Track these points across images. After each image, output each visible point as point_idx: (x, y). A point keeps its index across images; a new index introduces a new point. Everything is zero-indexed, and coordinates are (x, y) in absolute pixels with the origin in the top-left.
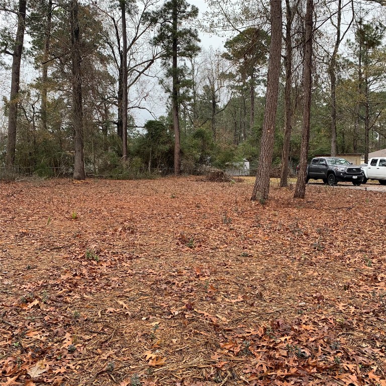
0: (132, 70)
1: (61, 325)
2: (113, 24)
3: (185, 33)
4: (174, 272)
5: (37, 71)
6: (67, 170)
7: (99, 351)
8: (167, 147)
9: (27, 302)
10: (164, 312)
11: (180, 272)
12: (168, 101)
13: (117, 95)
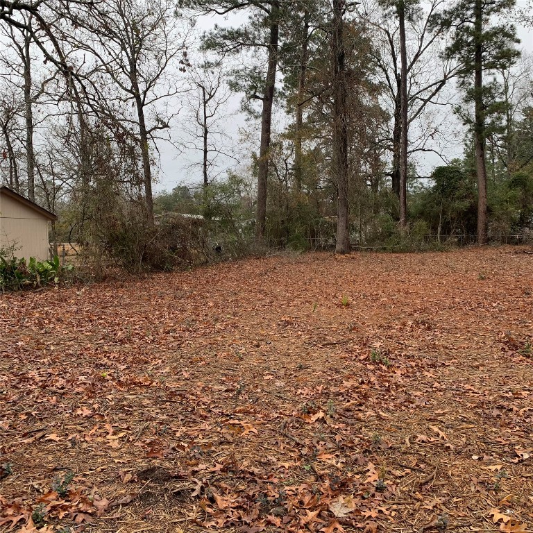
0: (414, 98)
1: (358, 450)
2: (387, 38)
3: (495, 34)
4: (507, 392)
5: (290, 116)
6: (326, 241)
7: (419, 495)
8: (467, 203)
9: (309, 413)
10: (505, 452)
11: (517, 393)
12: (466, 136)
13: (392, 136)
